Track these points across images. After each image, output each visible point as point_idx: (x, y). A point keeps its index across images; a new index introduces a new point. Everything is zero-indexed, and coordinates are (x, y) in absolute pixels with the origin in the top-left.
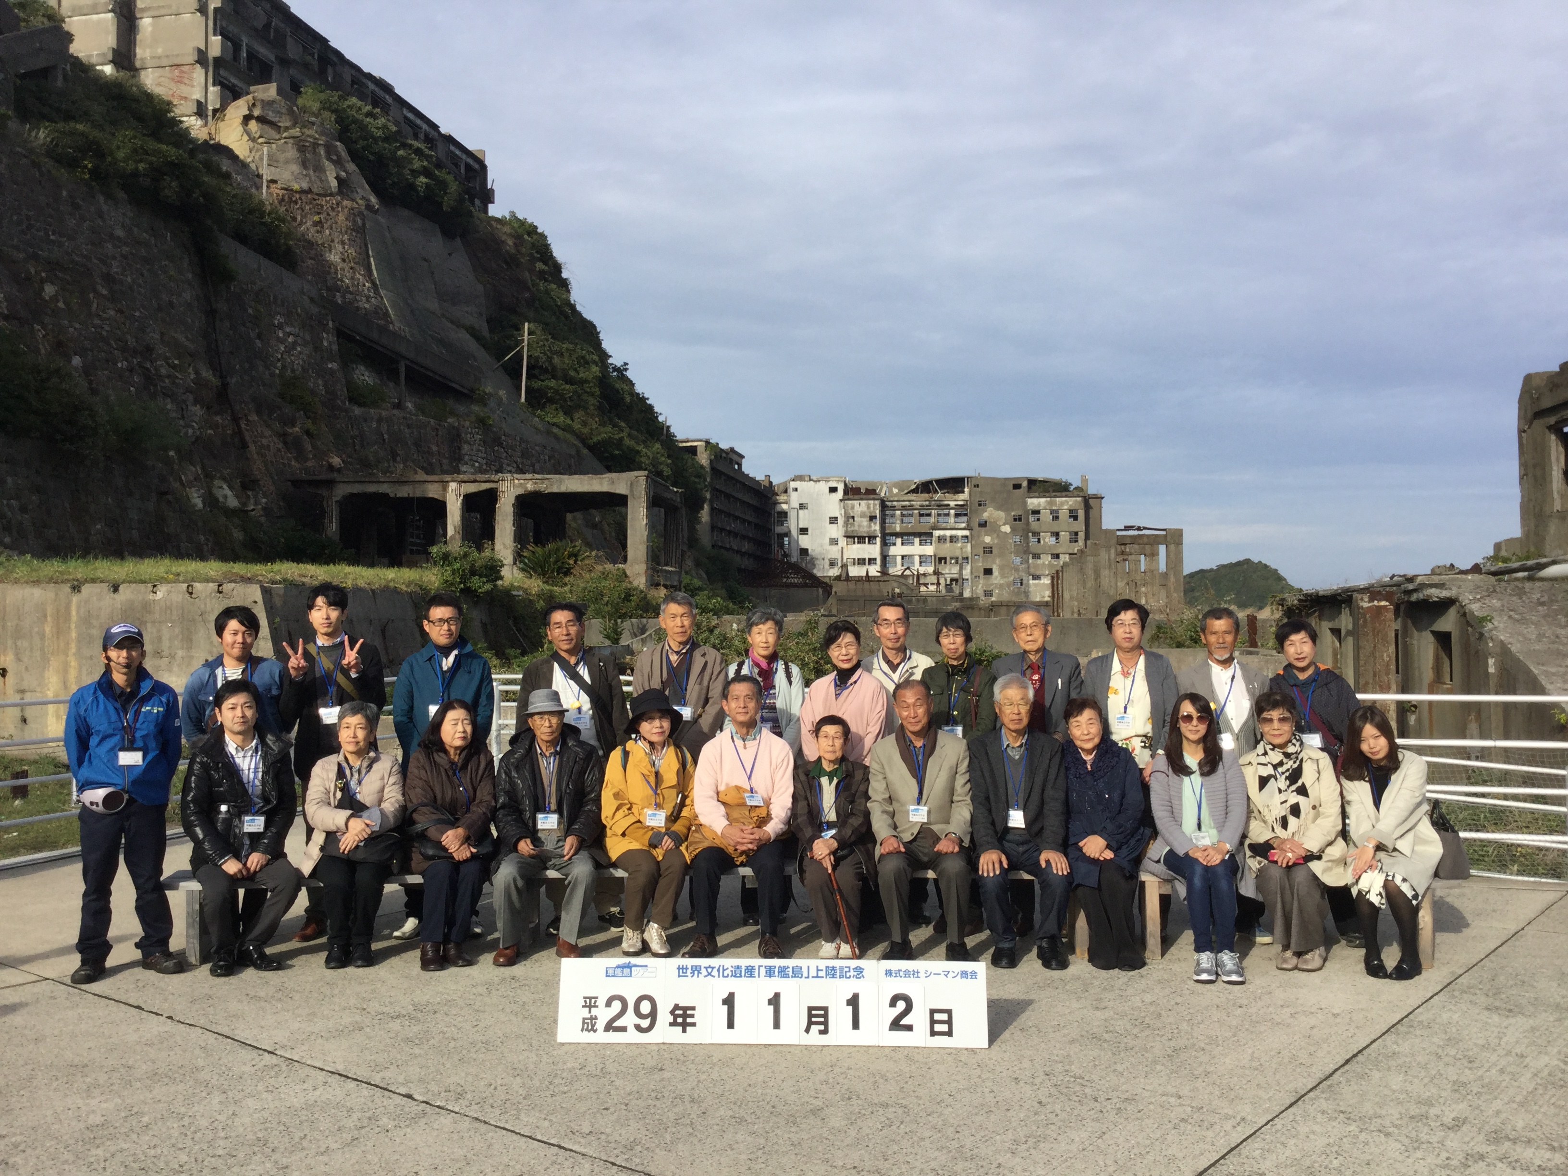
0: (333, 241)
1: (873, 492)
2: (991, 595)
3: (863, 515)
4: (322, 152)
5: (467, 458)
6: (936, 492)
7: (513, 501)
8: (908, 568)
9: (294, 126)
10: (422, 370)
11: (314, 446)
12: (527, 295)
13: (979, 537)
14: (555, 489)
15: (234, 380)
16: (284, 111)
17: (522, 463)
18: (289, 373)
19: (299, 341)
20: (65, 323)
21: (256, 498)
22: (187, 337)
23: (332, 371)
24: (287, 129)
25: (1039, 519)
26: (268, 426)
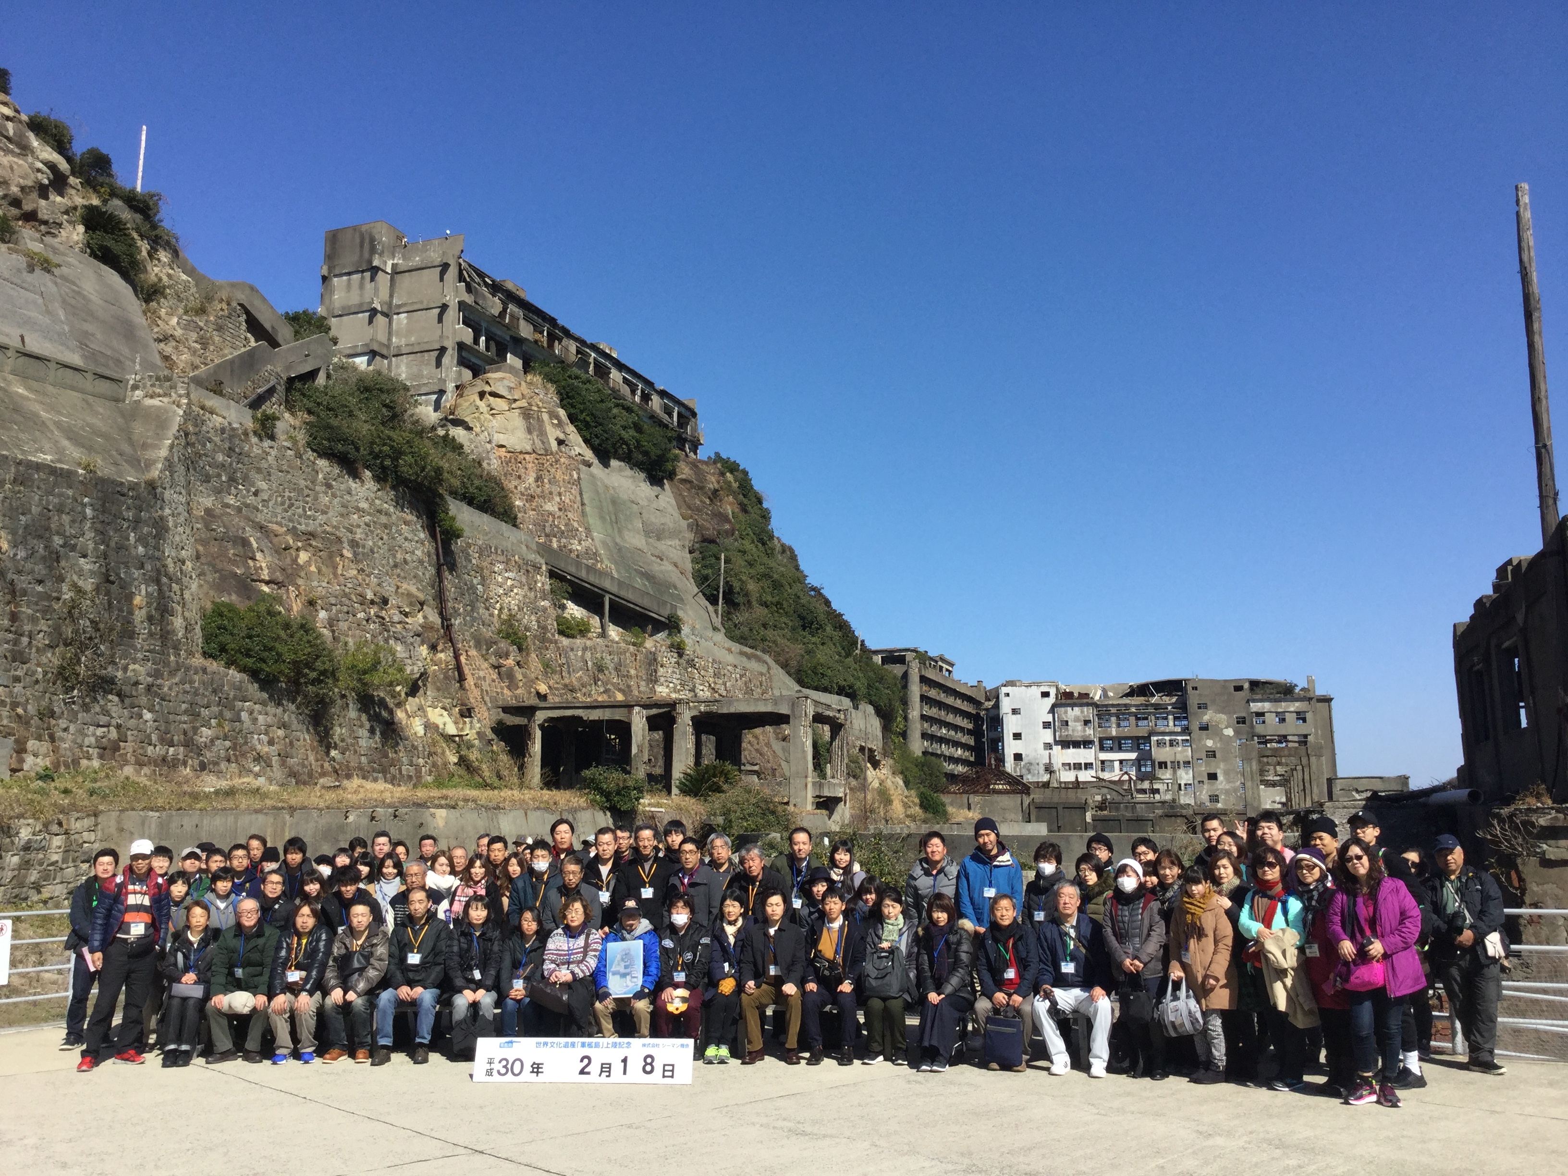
0: (551, 493)
1: (1086, 697)
2: (1217, 801)
3: (1077, 719)
4: (545, 417)
5: (662, 679)
6: (1152, 695)
7: (689, 720)
8: (1126, 773)
9: (520, 397)
10: (624, 602)
11: (525, 676)
12: (727, 526)
13: (1200, 740)
14: (725, 711)
15: (457, 622)
16: (513, 385)
17: (715, 683)
18: (506, 612)
19: (516, 583)
20: (315, 584)
21: (471, 722)
22: (418, 589)
23: (545, 610)
24: (515, 400)
25: (1264, 722)
26: (486, 660)
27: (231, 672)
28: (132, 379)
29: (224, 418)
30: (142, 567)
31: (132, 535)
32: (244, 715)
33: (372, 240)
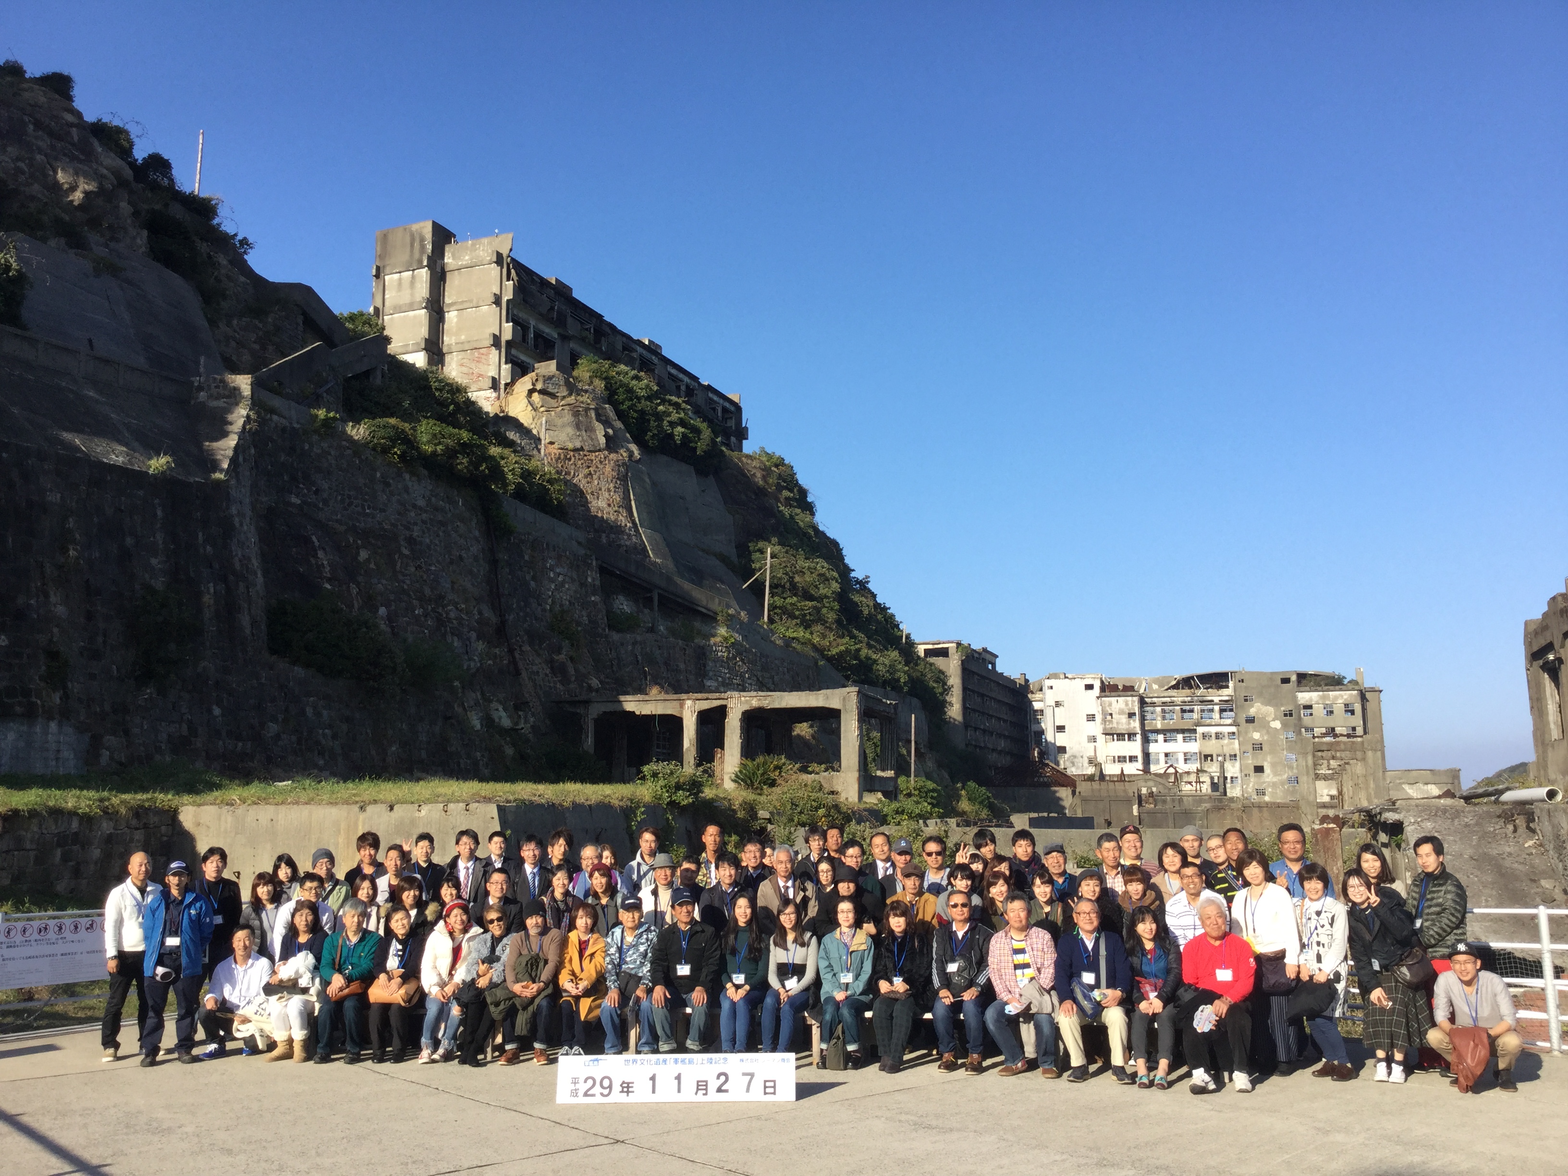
0: (600, 489)
1: (1132, 688)
2: (1264, 794)
3: (1121, 712)
4: (593, 415)
5: (711, 674)
6: (1198, 687)
7: (740, 716)
8: (1171, 766)
9: (570, 395)
10: (673, 597)
11: (576, 670)
12: (773, 521)
13: (1246, 733)
14: (777, 705)
15: (511, 617)
16: (562, 383)
17: (762, 676)
18: (557, 608)
19: (567, 579)
20: (374, 581)
21: (526, 717)
22: (473, 585)
23: (595, 604)
24: (564, 398)
25: (1311, 714)
26: (539, 655)
27: (296, 668)
28: (196, 380)
29: (285, 418)
30: (211, 567)
31: (200, 535)
32: (309, 711)
33: (422, 240)
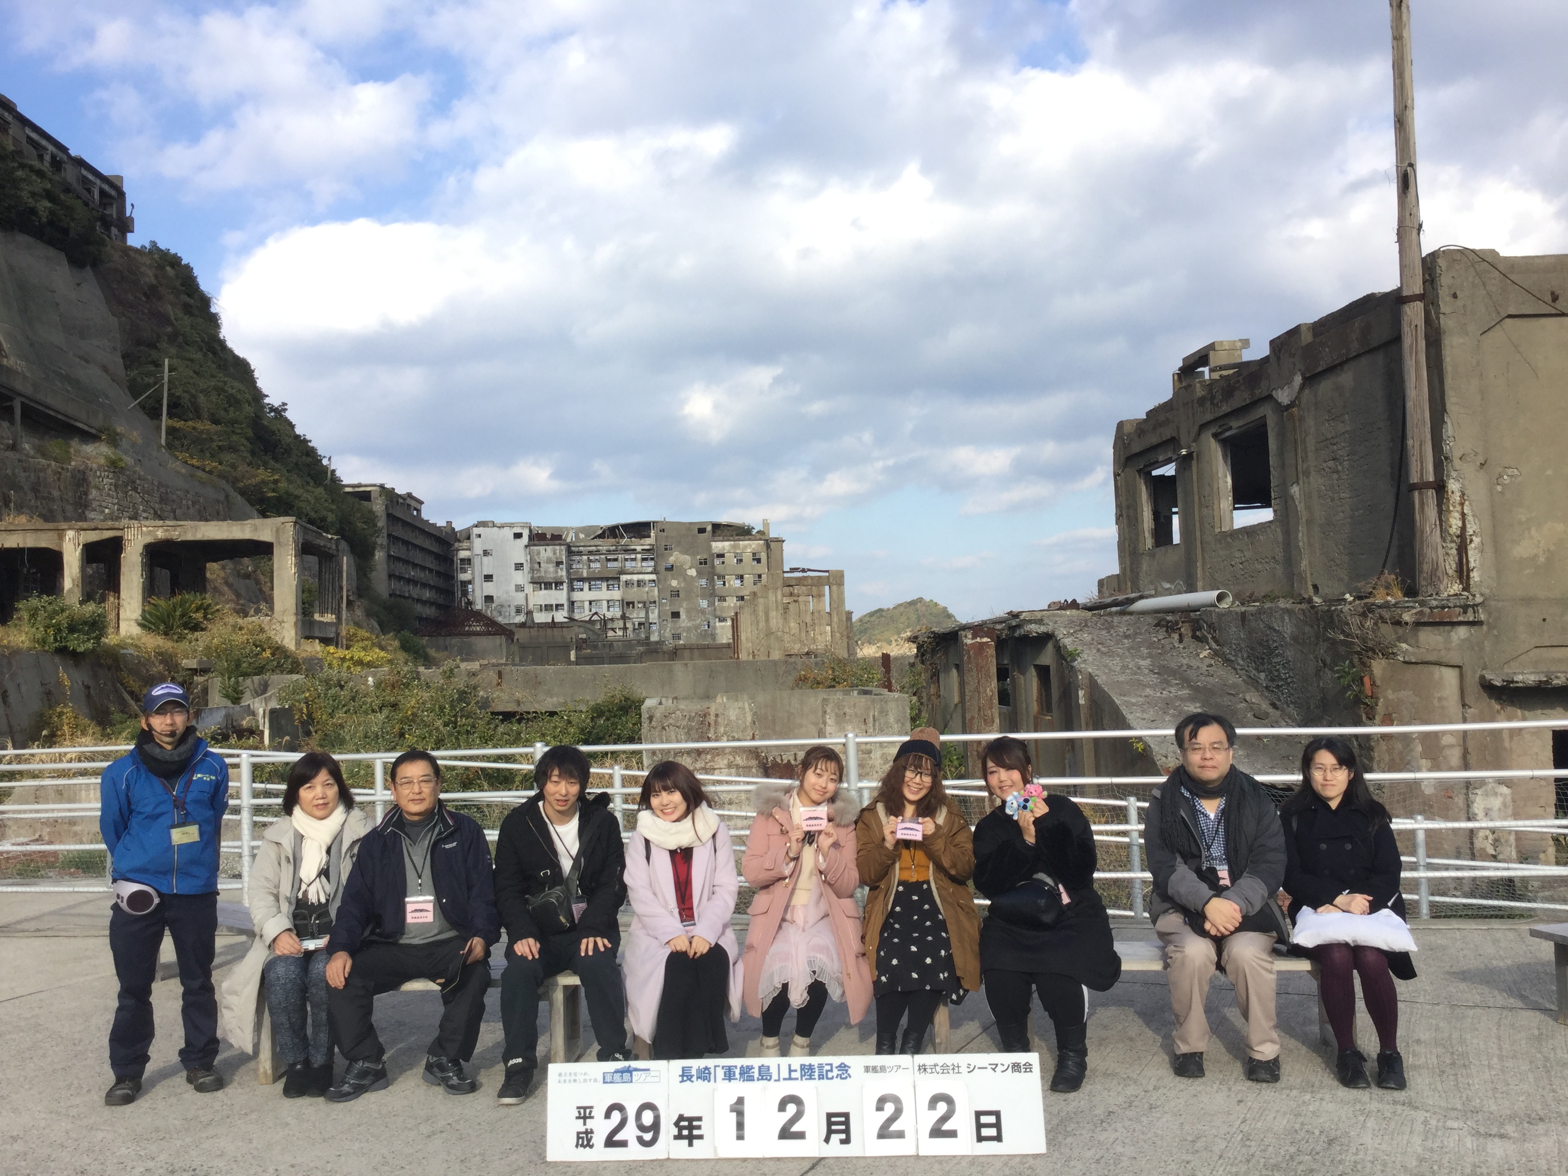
1: (561, 536)
2: (679, 638)
3: (549, 561)
5: (95, 504)
6: (622, 537)
7: (140, 549)
8: (596, 613)
10: (41, 408)
12: (169, 329)
13: (665, 580)
14: (189, 537)
17: (161, 509)
25: (723, 563)
